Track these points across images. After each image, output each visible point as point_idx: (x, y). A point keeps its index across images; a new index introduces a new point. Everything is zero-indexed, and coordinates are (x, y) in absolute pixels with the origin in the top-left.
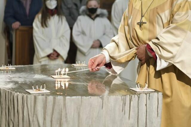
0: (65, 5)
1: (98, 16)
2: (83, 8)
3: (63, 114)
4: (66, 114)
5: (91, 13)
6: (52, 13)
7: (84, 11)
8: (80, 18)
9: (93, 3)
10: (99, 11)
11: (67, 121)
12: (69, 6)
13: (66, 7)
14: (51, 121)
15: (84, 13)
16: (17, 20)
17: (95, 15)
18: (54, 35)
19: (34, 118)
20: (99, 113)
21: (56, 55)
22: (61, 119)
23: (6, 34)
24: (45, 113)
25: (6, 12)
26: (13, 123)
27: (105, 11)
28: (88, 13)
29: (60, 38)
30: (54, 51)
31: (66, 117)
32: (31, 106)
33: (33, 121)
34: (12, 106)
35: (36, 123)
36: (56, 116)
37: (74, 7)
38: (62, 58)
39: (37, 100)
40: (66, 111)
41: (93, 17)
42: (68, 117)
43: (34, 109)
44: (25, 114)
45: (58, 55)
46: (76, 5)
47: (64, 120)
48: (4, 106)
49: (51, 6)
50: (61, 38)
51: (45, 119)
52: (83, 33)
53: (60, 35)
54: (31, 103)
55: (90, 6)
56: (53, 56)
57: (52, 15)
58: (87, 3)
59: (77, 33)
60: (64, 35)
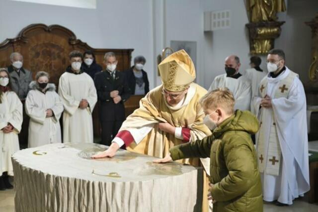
1: (48, 90)
5: (42, 87)
6: (5, 89)
7: (34, 86)
8: (31, 92)
9: (44, 79)
10: (48, 86)
15: (35, 88)
18: (8, 109)
19: (113, 202)
21: (11, 128)
24: (122, 197)
26: (87, 208)
27: (53, 85)
28: (38, 87)
29: (13, 113)
30: (9, 124)
32: (109, 191)
38: (17, 131)
39: (115, 186)
41: (44, 90)
43: (113, 194)
45: (13, 128)
46: (15, 79)
47: (140, 201)
50: (15, 113)
52: (36, 105)
53: (13, 109)
55: (41, 81)
56: (7, 129)
57: (5, 92)
58: (38, 78)
59: (30, 107)
60: (17, 109)
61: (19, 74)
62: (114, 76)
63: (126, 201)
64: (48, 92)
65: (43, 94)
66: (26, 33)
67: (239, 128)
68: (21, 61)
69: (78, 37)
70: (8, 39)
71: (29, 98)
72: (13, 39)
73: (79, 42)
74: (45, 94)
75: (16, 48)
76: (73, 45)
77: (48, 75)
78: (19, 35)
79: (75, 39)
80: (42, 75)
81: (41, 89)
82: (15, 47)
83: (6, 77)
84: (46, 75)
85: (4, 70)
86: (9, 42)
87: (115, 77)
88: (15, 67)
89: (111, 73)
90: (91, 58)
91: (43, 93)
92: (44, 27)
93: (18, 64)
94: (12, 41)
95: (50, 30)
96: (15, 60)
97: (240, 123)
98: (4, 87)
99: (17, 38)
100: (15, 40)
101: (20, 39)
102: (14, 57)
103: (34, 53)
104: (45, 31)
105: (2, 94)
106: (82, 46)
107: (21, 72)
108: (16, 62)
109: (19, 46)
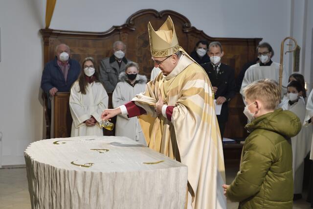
0: (103, 69)
2: (122, 74)
3: (100, 186)
4: (103, 187)
5: (131, 79)
6: (91, 80)
7: (123, 77)
9: (133, 70)
10: (138, 77)
11: (103, 193)
12: (108, 71)
13: (104, 72)
14: (90, 193)
15: (123, 80)
16: (54, 85)
17: (134, 81)
18: (92, 100)
19: (75, 191)
20: (131, 185)
21: (93, 121)
22: (98, 191)
23: (45, 100)
24: (84, 186)
25: (44, 78)
26: (56, 195)
27: (144, 77)
28: (127, 79)
29: (98, 105)
30: (92, 117)
31: (103, 190)
32: (72, 180)
33: (74, 193)
34: (55, 179)
35: (77, 194)
36: (94, 188)
37: (114, 72)
38: (99, 124)
39: (77, 175)
40: (102, 183)
41: (132, 83)
42: (104, 190)
43: (75, 182)
44: (66, 187)
45: (96, 122)
46: (115, 69)
47: (100, 191)
48: (47, 179)
49: (88, 73)
50: (100, 105)
51: (84, 191)
52: (123, 99)
53: (98, 102)
54: (71, 177)
55: (130, 72)
56: (89, 122)
57: (90, 83)
58: (126, 69)
59: (117, 100)
60: (102, 102)
61: (120, 65)
62: (218, 70)
63: (87, 190)
64: (137, 85)
65: (132, 87)
66: (133, 20)
67: (269, 127)
68: (123, 50)
69: (193, 24)
70: (114, 27)
71: (117, 91)
72: (119, 27)
73: (194, 30)
74: (133, 87)
75: (123, 36)
76: (186, 33)
77: (137, 66)
78: (127, 22)
79: (189, 27)
80: (131, 65)
81: (130, 80)
82: (121, 36)
83: (91, 66)
84: (134, 65)
85: (90, 60)
86: (115, 30)
87: (219, 72)
88: (116, 58)
89: (214, 66)
90: (204, 49)
91: (132, 85)
92: (155, 13)
93: (120, 54)
94: (118, 28)
95: (161, 16)
96: (117, 50)
97: (271, 123)
98: (90, 77)
99: (123, 26)
100: (121, 28)
101: (126, 26)
102: (116, 46)
103: (141, 42)
104: (156, 17)
105: (87, 84)
106: (198, 34)
107: (123, 63)
108: (118, 52)
109: (126, 34)
